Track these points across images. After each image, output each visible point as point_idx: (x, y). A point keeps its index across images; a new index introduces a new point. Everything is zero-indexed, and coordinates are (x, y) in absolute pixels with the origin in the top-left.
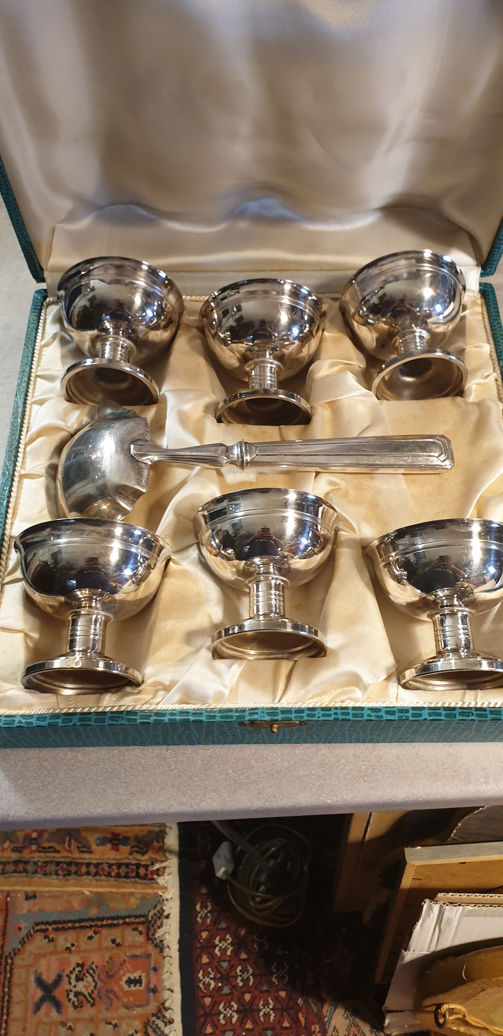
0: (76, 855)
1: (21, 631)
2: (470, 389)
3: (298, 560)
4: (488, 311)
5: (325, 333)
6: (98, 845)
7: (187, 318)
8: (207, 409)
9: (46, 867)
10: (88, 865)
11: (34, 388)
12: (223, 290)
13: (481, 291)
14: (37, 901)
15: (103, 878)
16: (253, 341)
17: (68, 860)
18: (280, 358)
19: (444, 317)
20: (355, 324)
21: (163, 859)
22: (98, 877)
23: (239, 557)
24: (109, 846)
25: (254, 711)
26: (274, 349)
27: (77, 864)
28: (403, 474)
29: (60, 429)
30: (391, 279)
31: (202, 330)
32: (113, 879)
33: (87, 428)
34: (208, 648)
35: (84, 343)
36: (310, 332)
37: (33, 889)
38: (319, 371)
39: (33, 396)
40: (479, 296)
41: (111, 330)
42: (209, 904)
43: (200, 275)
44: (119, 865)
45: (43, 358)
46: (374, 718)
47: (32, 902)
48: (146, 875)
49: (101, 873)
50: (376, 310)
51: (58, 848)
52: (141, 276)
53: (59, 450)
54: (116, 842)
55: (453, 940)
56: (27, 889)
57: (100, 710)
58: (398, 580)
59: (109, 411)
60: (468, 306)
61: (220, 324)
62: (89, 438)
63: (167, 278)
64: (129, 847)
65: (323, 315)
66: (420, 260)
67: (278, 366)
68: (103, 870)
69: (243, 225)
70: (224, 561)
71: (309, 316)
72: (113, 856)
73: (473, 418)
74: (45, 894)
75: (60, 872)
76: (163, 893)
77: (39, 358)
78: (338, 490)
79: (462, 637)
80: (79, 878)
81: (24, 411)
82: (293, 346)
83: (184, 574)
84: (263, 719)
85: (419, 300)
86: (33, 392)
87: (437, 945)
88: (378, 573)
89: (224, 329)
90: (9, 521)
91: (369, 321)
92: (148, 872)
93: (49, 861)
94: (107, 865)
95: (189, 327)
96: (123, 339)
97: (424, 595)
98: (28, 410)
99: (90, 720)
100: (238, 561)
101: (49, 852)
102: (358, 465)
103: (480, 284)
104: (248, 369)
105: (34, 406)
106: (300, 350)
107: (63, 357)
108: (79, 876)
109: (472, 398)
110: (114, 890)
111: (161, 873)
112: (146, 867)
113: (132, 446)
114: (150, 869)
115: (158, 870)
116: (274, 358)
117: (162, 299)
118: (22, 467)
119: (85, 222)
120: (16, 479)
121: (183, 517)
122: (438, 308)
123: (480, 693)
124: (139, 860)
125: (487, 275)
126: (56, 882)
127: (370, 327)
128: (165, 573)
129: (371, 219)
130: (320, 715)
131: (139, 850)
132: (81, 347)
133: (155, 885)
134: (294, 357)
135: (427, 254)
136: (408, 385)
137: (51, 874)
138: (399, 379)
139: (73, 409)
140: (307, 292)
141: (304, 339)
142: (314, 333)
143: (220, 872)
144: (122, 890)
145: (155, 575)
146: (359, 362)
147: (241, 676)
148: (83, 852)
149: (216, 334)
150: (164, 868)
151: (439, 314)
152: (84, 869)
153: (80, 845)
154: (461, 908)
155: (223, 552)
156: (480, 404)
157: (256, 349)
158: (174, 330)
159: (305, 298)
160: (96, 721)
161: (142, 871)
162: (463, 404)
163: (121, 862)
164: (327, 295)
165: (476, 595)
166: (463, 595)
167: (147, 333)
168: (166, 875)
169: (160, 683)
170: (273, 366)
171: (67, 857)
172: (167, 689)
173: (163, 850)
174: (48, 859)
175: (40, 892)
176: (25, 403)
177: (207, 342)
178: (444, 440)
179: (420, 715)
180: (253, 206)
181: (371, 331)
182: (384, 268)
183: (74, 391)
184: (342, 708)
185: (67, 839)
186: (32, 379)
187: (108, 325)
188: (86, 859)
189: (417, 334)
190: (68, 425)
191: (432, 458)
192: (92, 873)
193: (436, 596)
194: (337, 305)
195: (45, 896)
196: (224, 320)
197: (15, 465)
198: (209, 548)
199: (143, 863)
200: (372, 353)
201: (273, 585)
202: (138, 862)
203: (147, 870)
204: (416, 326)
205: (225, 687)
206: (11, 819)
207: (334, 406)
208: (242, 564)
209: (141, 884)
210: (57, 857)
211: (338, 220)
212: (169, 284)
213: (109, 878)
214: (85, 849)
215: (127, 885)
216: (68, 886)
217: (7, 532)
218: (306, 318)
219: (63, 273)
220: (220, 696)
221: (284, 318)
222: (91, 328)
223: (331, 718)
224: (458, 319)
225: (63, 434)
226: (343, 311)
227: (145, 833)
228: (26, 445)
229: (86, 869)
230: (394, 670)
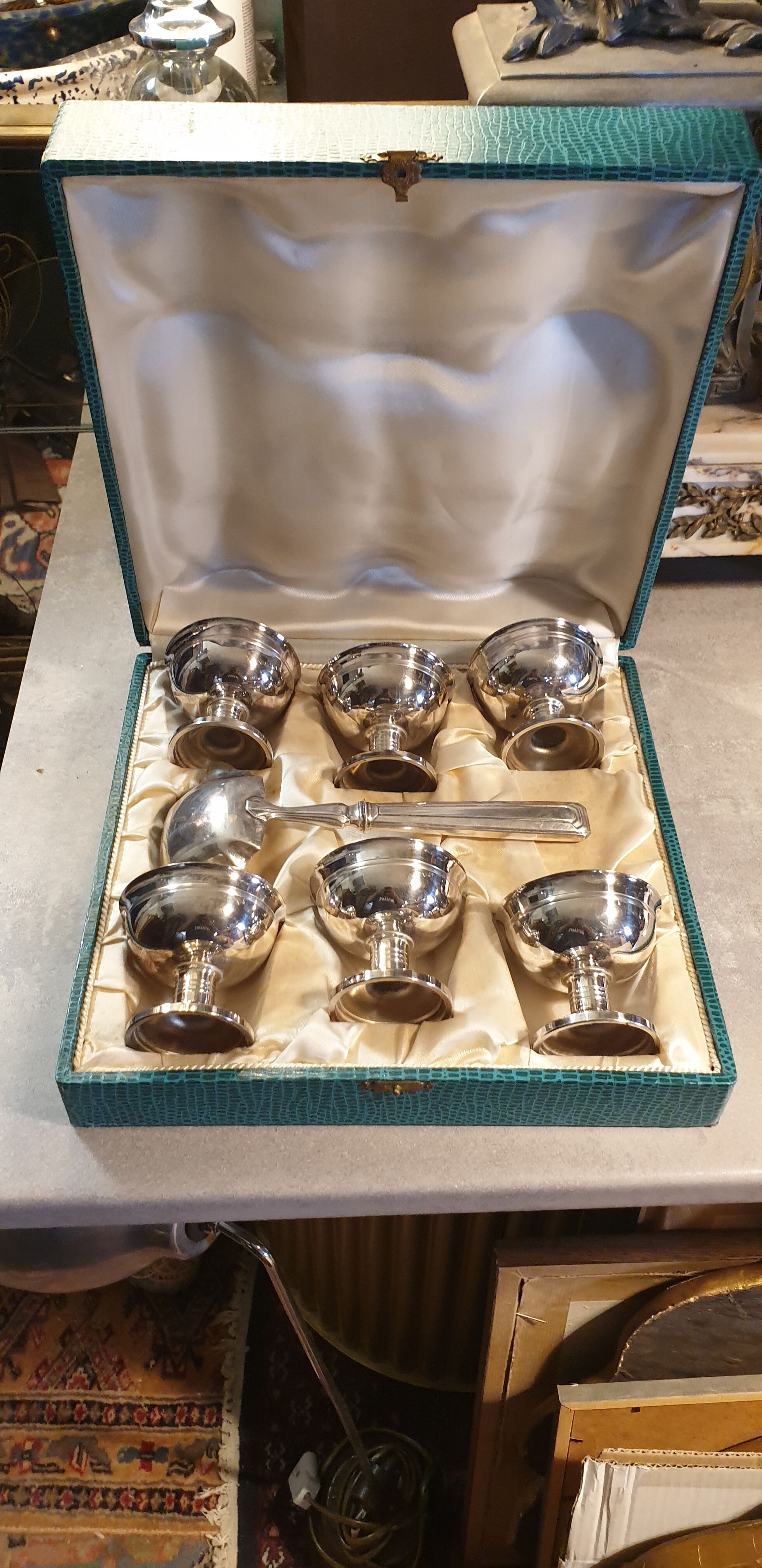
0: (89, 1476)
1: (121, 991)
2: (607, 759)
3: (423, 919)
4: (628, 683)
5: (452, 703)
6: (121, 1461)
7: (302, 685)
8: (324, 774)
9: (42, 1495)
10: (105, 1492)
11: (137, 752)
12: (343, 655)
13: (620, 664)
14: (24, 1549)
15: (127, 1512)
16: (375, 706)
17: (76, 1484)
18: (405, 725)
19: (580, 689)
20: (484, 694)
21: (216, 1482)
22: (118, 1511)
23: (361, 913)
24: (137, 1462)
25: (374, 1070)
26: (398, 715)
27: (88, 1491)
28: (536, 842)
29: (166, 791)
30: (522, 648)
31: (320, 698)
32: (140, 1514)
33: (193, 791)
34: (326, 1010)
35: (193, 706)
36: (436, 700)
37: (21, 1529)
38: (447, 738)
39: (135, 759)
40: (618, 669)
41: (223, 693)
42: (281, 1554)
43: (318, 642)
44: (151, 1493)
45: (146, 723)
46: (504, 1079)
47: (18, 1550)
48: (190, 1507)
49: (124, 1505)
50: (505, 679)
51: (62, 1466)
52: (257, 637)
53: (163, 814)
54: (149, 1456)
55: (628, 1535)
56: (13, 1529)
57: (209, 1068)
58: (531, 942)
59: (218, 772)
60: (607, 680)
61: (340, 690)
62: (197, 800)
63: (284, 642)
64: (166, 1464)
65: (450, 684)
66: (553, 628)
67: (402, 733)
68: (127, 1499)
69: (364, 593)
70: (344, 920)
71: (435, 682)
72: (143, 1478)
73: (611, 789)
74: (38, 1538)
75: (62, 1503)
76: (215, 1536)
77: (142, 722)
78: (467, 855)
79: (598, 998)
80: (91, 1512)
81: (126, 773)
82: (418, 713)
83: (300, 936)
84: (385, 1077)
85: (551, 671)
86: (136, 755)
87: (606, 1546)
88: (509, 938)
89: (343, 695)
90: (109, 882)
91: (499, 691)
92: (193, 1503)
93: (48, 1487)
94: (133, 1492)
95: (304, 694)
96: (236, 701)
97: (558, 956)
98: (130, 772)
99: (198, 1076)
100: (358, 919)
101: (49, 1472)
102: (487, 829)
103: (619, 658)
104: (368, 736)
105: (137, 769)
106: (425, 717)
107: (168, 721)
108: (91, 1508)
109: (610, 770)
110: (141, 1531)
111: (211, 1505)
112: (191, 1495)
113: (247, 802)
114: (196, 1497)
115: (208, 1499)
116: (397, 724)
117: (279, 663)
118: (124, 829)
119: (197, 585)
120: (118, 840)
121: (299, 878)
122: (573, 678)
123: (618, 1059)
124: (182, 1485)
125: (627, 648)
126: (56, 1519)
127: (501, 697)
128: (278, 936)
129: (500, 590)
130: (447, 1075)
131: (181, 1469)
132: (188, 710)
133: (202, 1523)
134: (417, 724)
135: (561, 622)
136: (540, 757)
137: (49, 1506)
138: (531, 750)
139: (179, 773)
140: (433, 658)
141: (429, 707)
142: (440, 702)
143: (300, 1496)
144: (153, 1532)
145: (268, 936)
146: (489, 733)
147: (362, 1038)
148: (99, 1471)
149: (336, 699)
150: (217, 1496)
151: (573, 685)
152: (99, 1499)
153: (95, 1461)
154: (634, 1467)
155: (343, 911)
156: (618, 775)
157: (378, 714)
158: (289, 697)
159: (432, 663)
160: (204, 1077)
161: (184, 1501)
162: (600, 776)
163: (153, 1487)
164: (454, 666)
165: (612, 956)
166: (601, 955)
167: (262, 697)
168: (219, 1507)
169: (274, 1042)
170: (397, 732)
171: (74, 1480)
172: (281, 1048)
173: (215, 1468)
174: (46, 1484)
175: (32, 1535)
176: (127, 765)
177: (325, 710)
178: (578, 807)
179: (554, 1077)
180: (377, 574)
181: (501, 701)
182: (514, 635)
183: (181, 754)
184: (469, 1069)
185: (77, 1451)
186: (135, 742)
187: (219, 687)
188: (102, 1482)
189: (550, 703)
190: (176, 787)
191: (566, 824)
192: (110, 1506)
193: (570, 956)
194: (465, 675)
195: (38, 1542)
196: (344, 686)
197: (117, 827)
198: (328, 908)
199: (186, 1489)
200: (503, 725)
201: (396, 943)
202: (178, 1487)
203: (191, 1499)
204: (549, 695)
205: (345, 1047)
206: (99, 1202)
207: (461, 773)
208: (363, 923)
209: (181, 1521)
210: (60, 1479)
211: (466, 590)
212: (287, 647)
213: (135, 1513)
214: (101, 1467)
215: (161, 1524)
216: (73, 1526)
217: (107, 893)
218: (432, 686)
219: (171, 638)
220: (338, 1055)
221: (409, 683)
222: (202, 691)
223: (459, 1079)
224: (593, 692)
225: (169, 797)
226: (472, 683)
227: (191, 1442)
228: (128, 807)
229: (101, 1499)
230: (527, 1034)
